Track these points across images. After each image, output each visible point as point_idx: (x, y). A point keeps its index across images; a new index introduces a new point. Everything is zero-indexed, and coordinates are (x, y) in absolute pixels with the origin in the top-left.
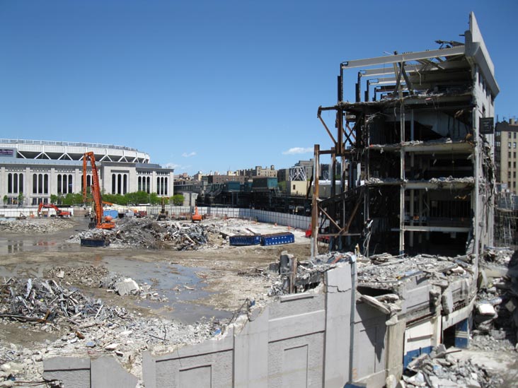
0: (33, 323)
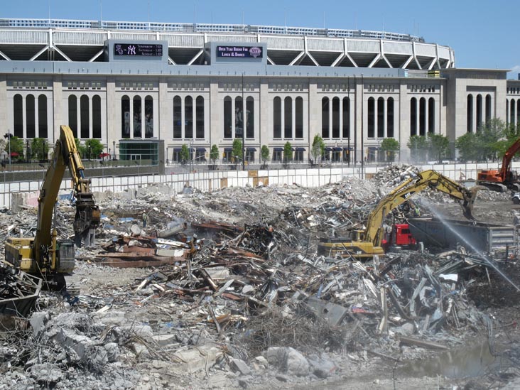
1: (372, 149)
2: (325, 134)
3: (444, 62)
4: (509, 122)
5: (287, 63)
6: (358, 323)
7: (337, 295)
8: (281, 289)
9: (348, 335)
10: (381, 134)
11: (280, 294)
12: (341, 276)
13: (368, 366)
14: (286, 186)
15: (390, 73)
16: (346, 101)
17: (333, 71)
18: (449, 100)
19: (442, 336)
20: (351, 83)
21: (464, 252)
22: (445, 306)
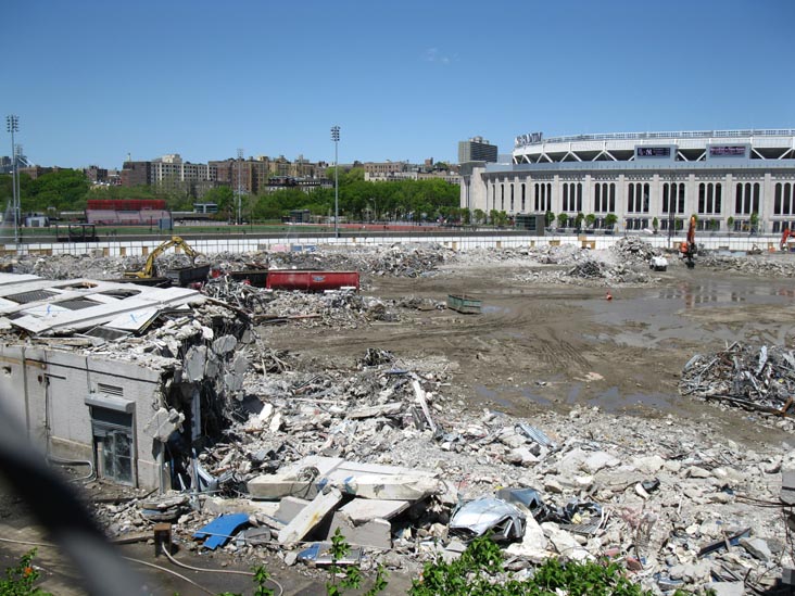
0: (765, 414)
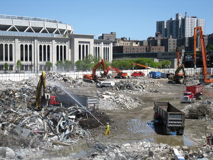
1: (41, 66)
2: (22, 59)
3: (69, 31)
4: (95, 56)
5: (6, 30)
6: (36, 136)
7: (27, 125)
8: (3, 123)
9: (32, 141)
10: (45, 60)
11: (3, 125)
12: (29, 117)
13: (39, 154)
14: (6, 81)
15: (48, 35)
16: (31, 46)
17: (25, 34)
18: (72, 47)
19: (69, 140)
20: (32, 39)
21: (78, 107)
22: (70, 129)
